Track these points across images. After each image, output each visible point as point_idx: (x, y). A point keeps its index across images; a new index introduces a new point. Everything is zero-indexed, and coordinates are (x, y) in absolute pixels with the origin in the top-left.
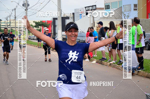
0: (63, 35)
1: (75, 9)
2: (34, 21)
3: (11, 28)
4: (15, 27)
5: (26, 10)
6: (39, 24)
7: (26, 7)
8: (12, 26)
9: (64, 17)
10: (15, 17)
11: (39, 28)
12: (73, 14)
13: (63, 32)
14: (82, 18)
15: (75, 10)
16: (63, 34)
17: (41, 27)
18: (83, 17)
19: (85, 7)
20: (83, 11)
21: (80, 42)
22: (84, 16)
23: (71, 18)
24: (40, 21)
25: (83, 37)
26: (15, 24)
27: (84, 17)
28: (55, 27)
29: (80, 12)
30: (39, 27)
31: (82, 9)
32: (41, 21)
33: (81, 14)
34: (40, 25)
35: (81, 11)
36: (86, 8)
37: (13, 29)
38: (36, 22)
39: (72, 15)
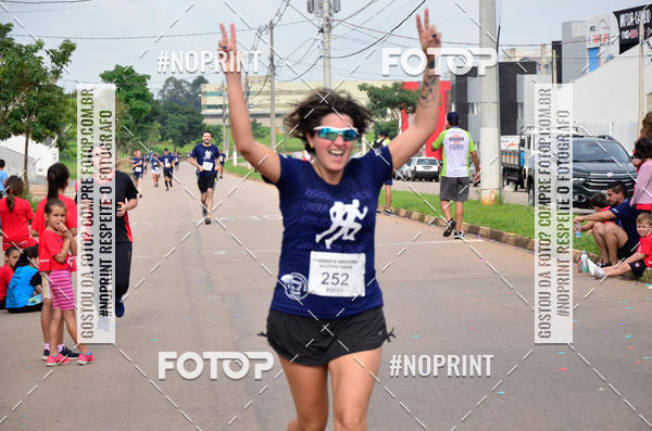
0: (503, 153)
1: (564, 24)
2: (361, 83)
3: (252, 120)
4: (268, 111)
5: (322, 31)
6: (387, 96)
7: (326, 15)
8: (258, 106)
9: (508, 60)
10: (273, 67)
11: (388, 120)
12: (557, 46)
13: (503, 138)
14: (599, 65)
15: (567, 26)
16: (503, 148)
17: (399, 114)
18: (602, 61)
19: (618, 14)
20: (603, 32)
21: (588, 186)
22: (612, 58)
23: (546, 66)
24: (390, 85)
25: (603, 161)
26: (272, 100)
27: (611, 62)
28: (467, 112)
29: (591, 35)
30: (389, 111)
31: (603, 20)
32: (396, 86)
33: (593, 45)
34: (393, 104)
35: (596, 33)
36: (622, 17)
37: (259, 121)
38: (372, 88)
39: (549, 53)
